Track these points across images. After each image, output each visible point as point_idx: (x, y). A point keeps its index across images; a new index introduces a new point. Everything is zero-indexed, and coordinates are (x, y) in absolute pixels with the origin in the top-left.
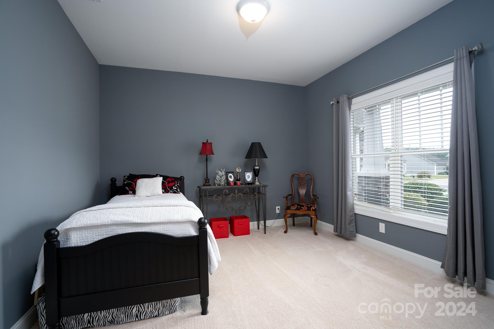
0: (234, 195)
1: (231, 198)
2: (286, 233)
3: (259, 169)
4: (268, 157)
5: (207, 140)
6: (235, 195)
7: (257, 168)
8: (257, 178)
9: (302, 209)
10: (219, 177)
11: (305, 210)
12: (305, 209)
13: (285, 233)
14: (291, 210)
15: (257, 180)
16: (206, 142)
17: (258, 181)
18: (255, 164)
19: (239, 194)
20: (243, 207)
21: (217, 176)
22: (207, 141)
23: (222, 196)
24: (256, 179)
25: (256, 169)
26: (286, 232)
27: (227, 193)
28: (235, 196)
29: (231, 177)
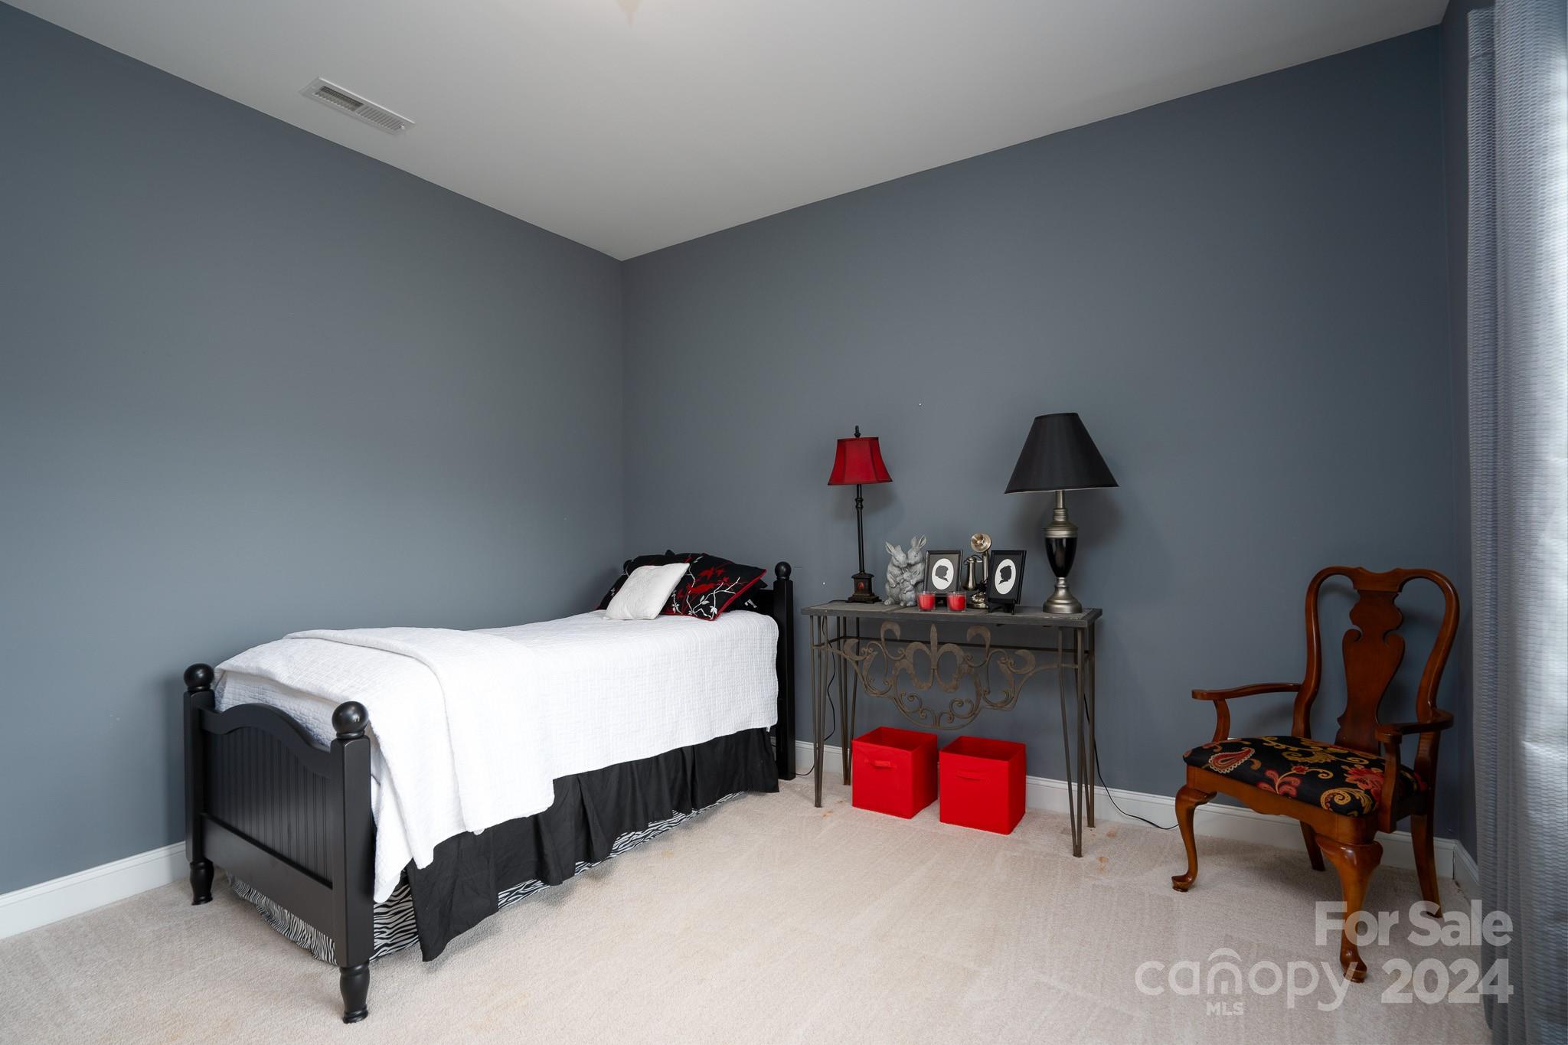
0: (924, 647)
1: (912, 660)
2: (1185, 890)
3: (1071, 541)
4: (1118, 483)
5: (857, 428)
6: (930, 649)
7: (1062, 534)
8: (1062, 582)
9: (1271, 782)
10: (897, 571)
11: (1286, 795)
12: (1286, 788)
13: (1176, 888)
14: (1208, 769)
15: (1062, 593)
16: (855, 437)
17: (1069, 596)
18: (1055, 515)
19: (945, 648)
20: (967, 707)
21: (890, 568)
22: (857, 434)
23: (876, 647)
24: (1057, 589)
25: (1056, 539)
26: (1182, 884)
27: (894, 634)
28: (928, 652)
29: (942, 573)
